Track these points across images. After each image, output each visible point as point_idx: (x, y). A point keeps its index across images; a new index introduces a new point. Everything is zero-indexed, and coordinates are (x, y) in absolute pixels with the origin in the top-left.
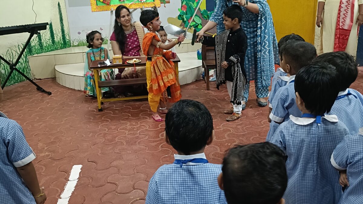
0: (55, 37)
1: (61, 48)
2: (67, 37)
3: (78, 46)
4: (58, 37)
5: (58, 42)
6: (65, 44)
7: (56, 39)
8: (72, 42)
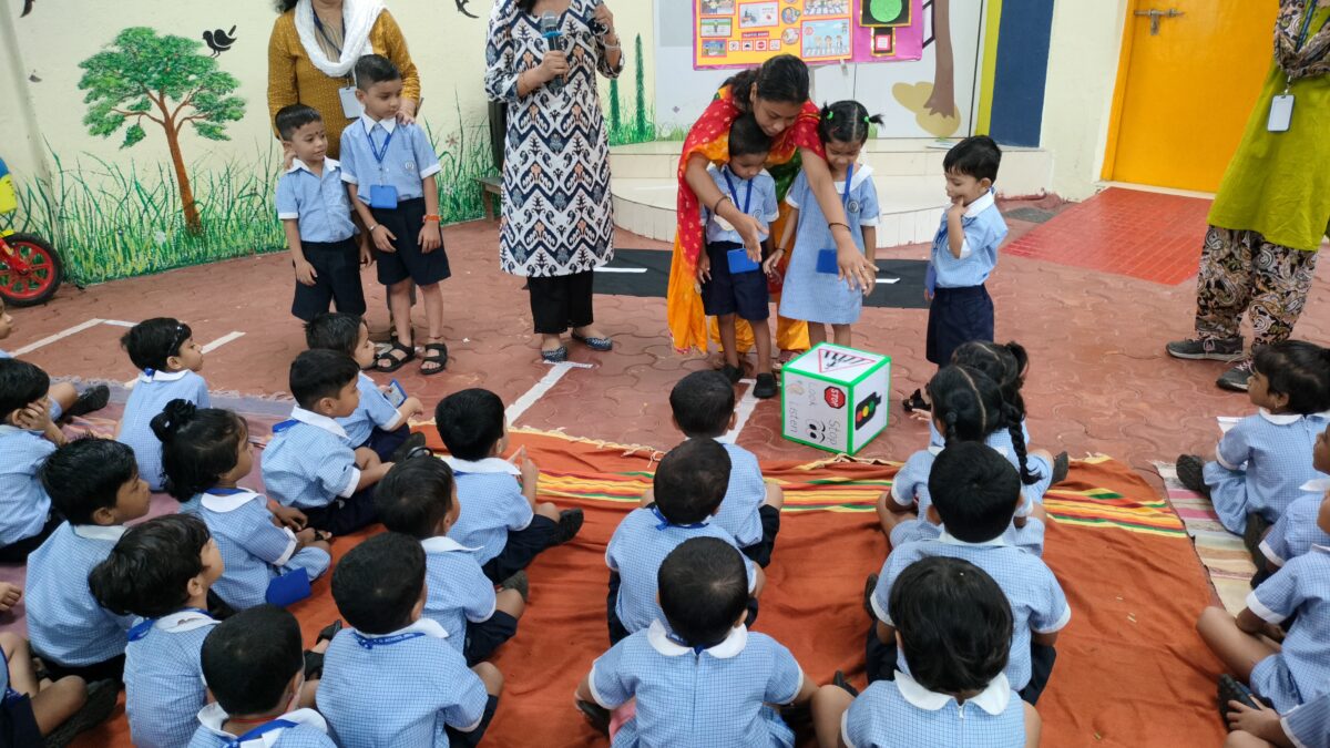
0: (621, 115)
1: (632, 141)
2: (648, 118)
3: (670, 139)
4: (628, 115)
5: (627, 127)
6: (642, 132)
7: (622, 120)
8: (657, 129)
